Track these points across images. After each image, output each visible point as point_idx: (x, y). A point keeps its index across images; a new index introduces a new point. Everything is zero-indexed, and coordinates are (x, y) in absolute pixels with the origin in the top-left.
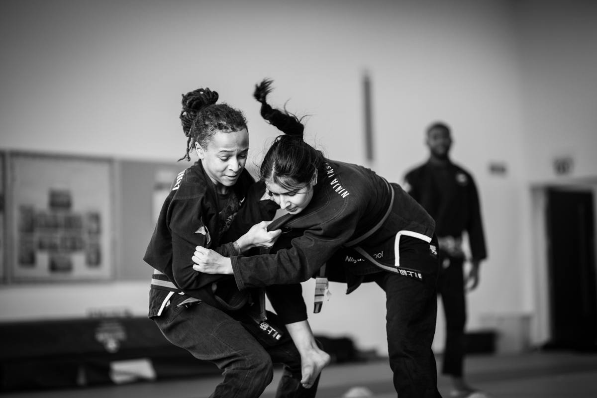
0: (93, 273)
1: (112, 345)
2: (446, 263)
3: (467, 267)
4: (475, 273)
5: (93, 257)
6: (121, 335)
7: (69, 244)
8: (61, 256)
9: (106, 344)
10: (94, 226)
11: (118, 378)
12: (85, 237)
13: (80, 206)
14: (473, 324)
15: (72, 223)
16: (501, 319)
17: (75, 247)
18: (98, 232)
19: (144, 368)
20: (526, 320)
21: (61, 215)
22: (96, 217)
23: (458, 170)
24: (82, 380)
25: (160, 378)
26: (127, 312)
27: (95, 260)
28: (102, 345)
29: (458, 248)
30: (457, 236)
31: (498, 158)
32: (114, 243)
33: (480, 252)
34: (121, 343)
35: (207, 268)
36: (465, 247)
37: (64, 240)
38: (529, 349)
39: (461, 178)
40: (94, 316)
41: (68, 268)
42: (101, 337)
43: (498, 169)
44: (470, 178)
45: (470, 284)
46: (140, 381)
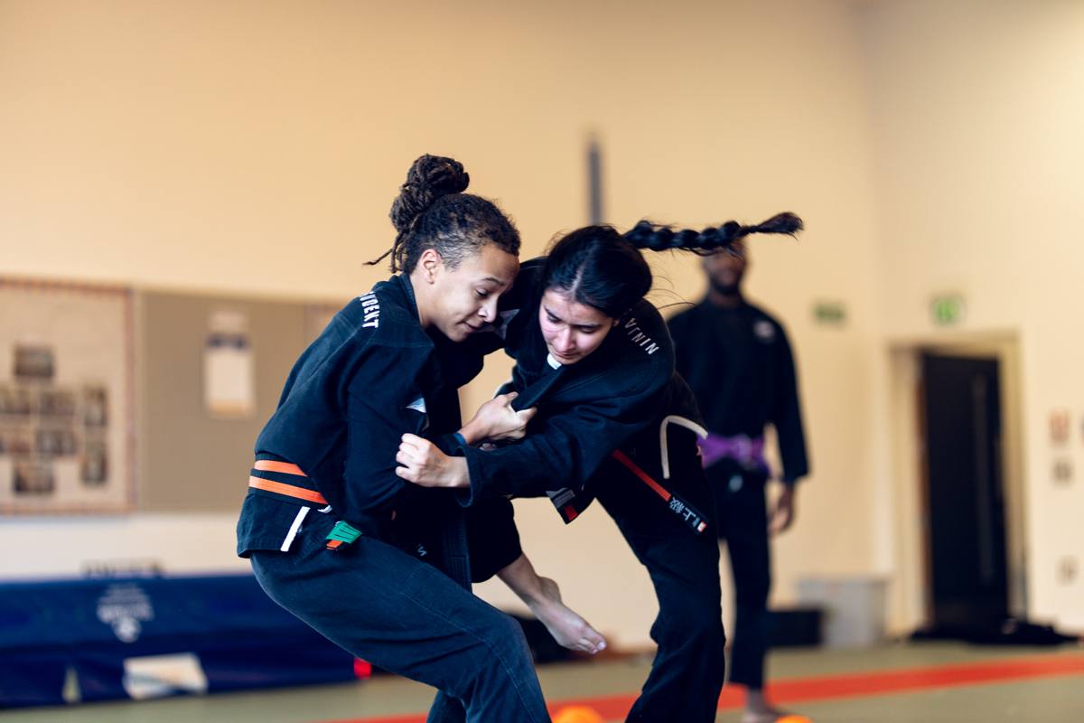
0: (93, 496)
1: (127, 630)
2: (736, 483)
3: (774, 491)
4: (787, 502)
5: (94, 468)
6: (144, 610)
7: (48, 443)
8: (33, 467)
9: (117, 626)
10: (96, 411)
11: (136, 689)
12: (79, 430)
13: (69, 375)
14: (783, 594)
15: (54, 406)
16: (835, 585)
17: (59, 450)
18: (104, 421)
19: (185, 671)
20: (879, 586)
21: (35, 390)
22: (100, 396)
23: (758, 314)
24: (71, 691)
25: (216, 688)
26: (156, 569)
27: (97, 474)
28: (109, 628)
29: (757, 457)
30: (757, 436)
31: (830, 293)
32: (131, 444)
33: (797, 464)
34: (143, 624)
35: (424, 475)
36: (771, 453)
37: (40, 436)
38: (884, 641)
39: (764, 330)
40: (94, 575)
41: (48, 487)
42: (107, 614)
43: (829, 314)
44: (779, 330)
45: (778, 520)
46: (180, 693)
